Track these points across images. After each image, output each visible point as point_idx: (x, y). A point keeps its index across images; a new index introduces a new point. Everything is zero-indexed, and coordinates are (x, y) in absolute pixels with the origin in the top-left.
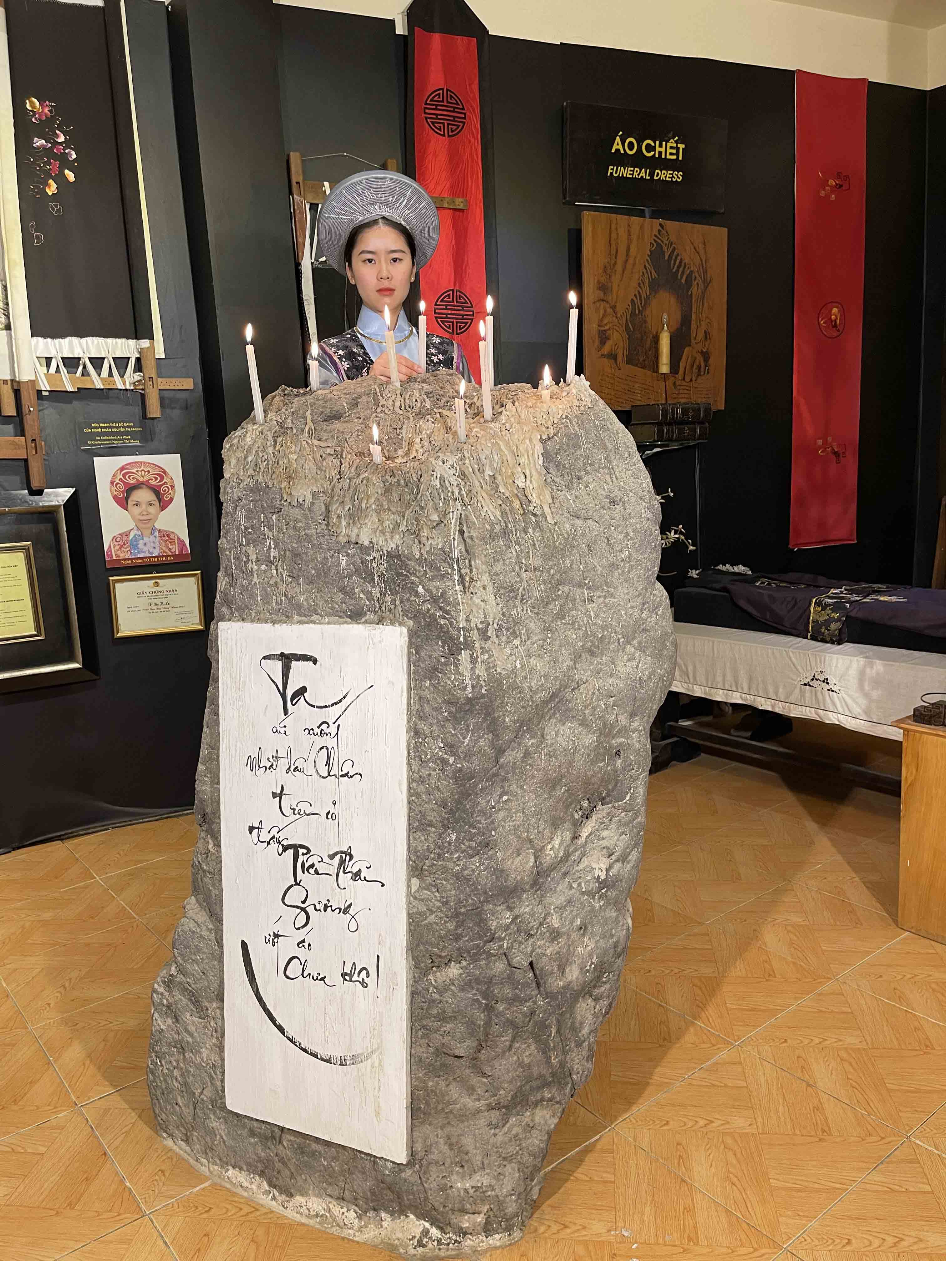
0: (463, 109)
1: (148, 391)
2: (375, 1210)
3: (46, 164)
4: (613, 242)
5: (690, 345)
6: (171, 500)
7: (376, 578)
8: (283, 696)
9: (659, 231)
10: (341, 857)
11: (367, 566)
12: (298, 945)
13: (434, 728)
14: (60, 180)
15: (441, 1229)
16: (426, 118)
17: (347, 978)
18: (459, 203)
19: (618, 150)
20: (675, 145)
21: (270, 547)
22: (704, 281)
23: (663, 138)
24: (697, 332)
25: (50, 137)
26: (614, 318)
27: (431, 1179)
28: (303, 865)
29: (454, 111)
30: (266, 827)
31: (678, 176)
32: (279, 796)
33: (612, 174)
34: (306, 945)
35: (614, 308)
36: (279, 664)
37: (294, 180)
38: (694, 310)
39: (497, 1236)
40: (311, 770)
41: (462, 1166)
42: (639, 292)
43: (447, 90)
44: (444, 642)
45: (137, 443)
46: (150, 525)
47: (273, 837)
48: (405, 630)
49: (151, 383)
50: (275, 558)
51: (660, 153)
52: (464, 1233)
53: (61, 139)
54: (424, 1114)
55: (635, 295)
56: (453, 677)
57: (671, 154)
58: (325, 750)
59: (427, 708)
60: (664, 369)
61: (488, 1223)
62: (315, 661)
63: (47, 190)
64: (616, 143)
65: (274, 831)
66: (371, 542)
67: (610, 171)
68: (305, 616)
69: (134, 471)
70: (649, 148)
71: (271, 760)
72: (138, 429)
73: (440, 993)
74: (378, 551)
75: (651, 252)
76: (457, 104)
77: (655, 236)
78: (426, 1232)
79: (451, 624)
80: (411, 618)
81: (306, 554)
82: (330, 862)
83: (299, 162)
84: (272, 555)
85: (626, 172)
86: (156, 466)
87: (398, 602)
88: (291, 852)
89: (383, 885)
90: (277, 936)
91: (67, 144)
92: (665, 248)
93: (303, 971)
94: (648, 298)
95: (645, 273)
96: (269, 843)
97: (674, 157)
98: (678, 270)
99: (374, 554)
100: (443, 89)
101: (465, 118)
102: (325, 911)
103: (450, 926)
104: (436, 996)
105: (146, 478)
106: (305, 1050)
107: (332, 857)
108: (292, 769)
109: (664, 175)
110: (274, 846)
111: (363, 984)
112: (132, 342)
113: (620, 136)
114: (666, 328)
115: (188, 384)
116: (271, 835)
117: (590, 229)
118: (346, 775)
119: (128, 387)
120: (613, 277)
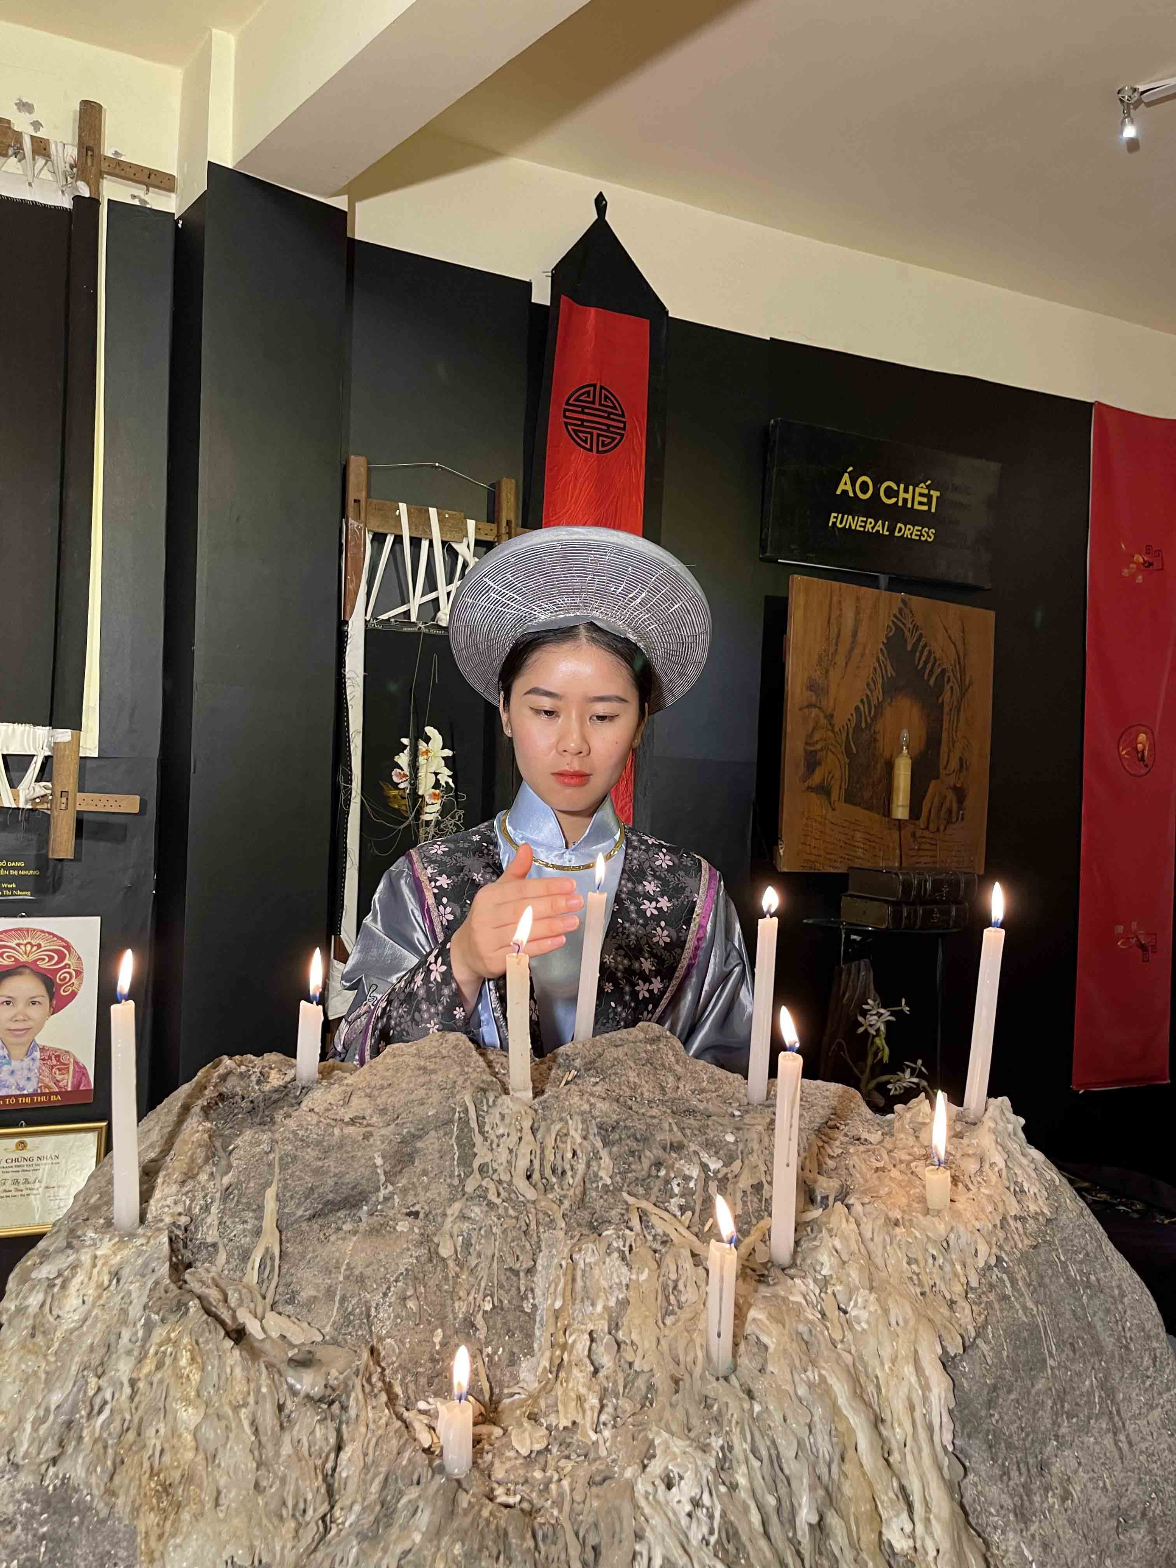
0: (623, 416)
1: (56, 814)
4: (833, 620)
5: (938, 778)
6: (74, 994)
9: (900, 610)
16: (566, 424)
19: (845, 492)
20: (926, 491)
22: (960, 687)
23: (910, 480)
24: (949, 759)
26: (830, 733)
29: (608, 418)
31: (929, 535)
33: (834, 523)
35: (831, 717)
37: (352, 496)
38: (945, 725)
42: (867, 696)
43: (602, 388)
45: (27, 895)
46: (26, 1039)
49: (64, 800)
51: (905, 500)
55: (862, 701)
57: (920, 503)
60: (901, 811)
64: (843, 481)
67: (832, 520)
69: (13, 945)
70: (890, 493)
72: (31, 872)
75: (887, 638)
76: (615, 408)
77: (895, 616)
83: (363, 470)
85: (856, 523)
86: (54, 935)
92: (907, 634)
94: (880, 707)
95: (878, 669)
97: (925, 508)
98: (924, 667)
100: (594, 386)
101: (624, 429)
105: (32, 958)
109: (909, 531)
112: (42, 732)
113: (849, 473)
114: (905, 751)
115: (130, 804)
117: (802, 601)
119: (21, 806)
120: (832, 673)
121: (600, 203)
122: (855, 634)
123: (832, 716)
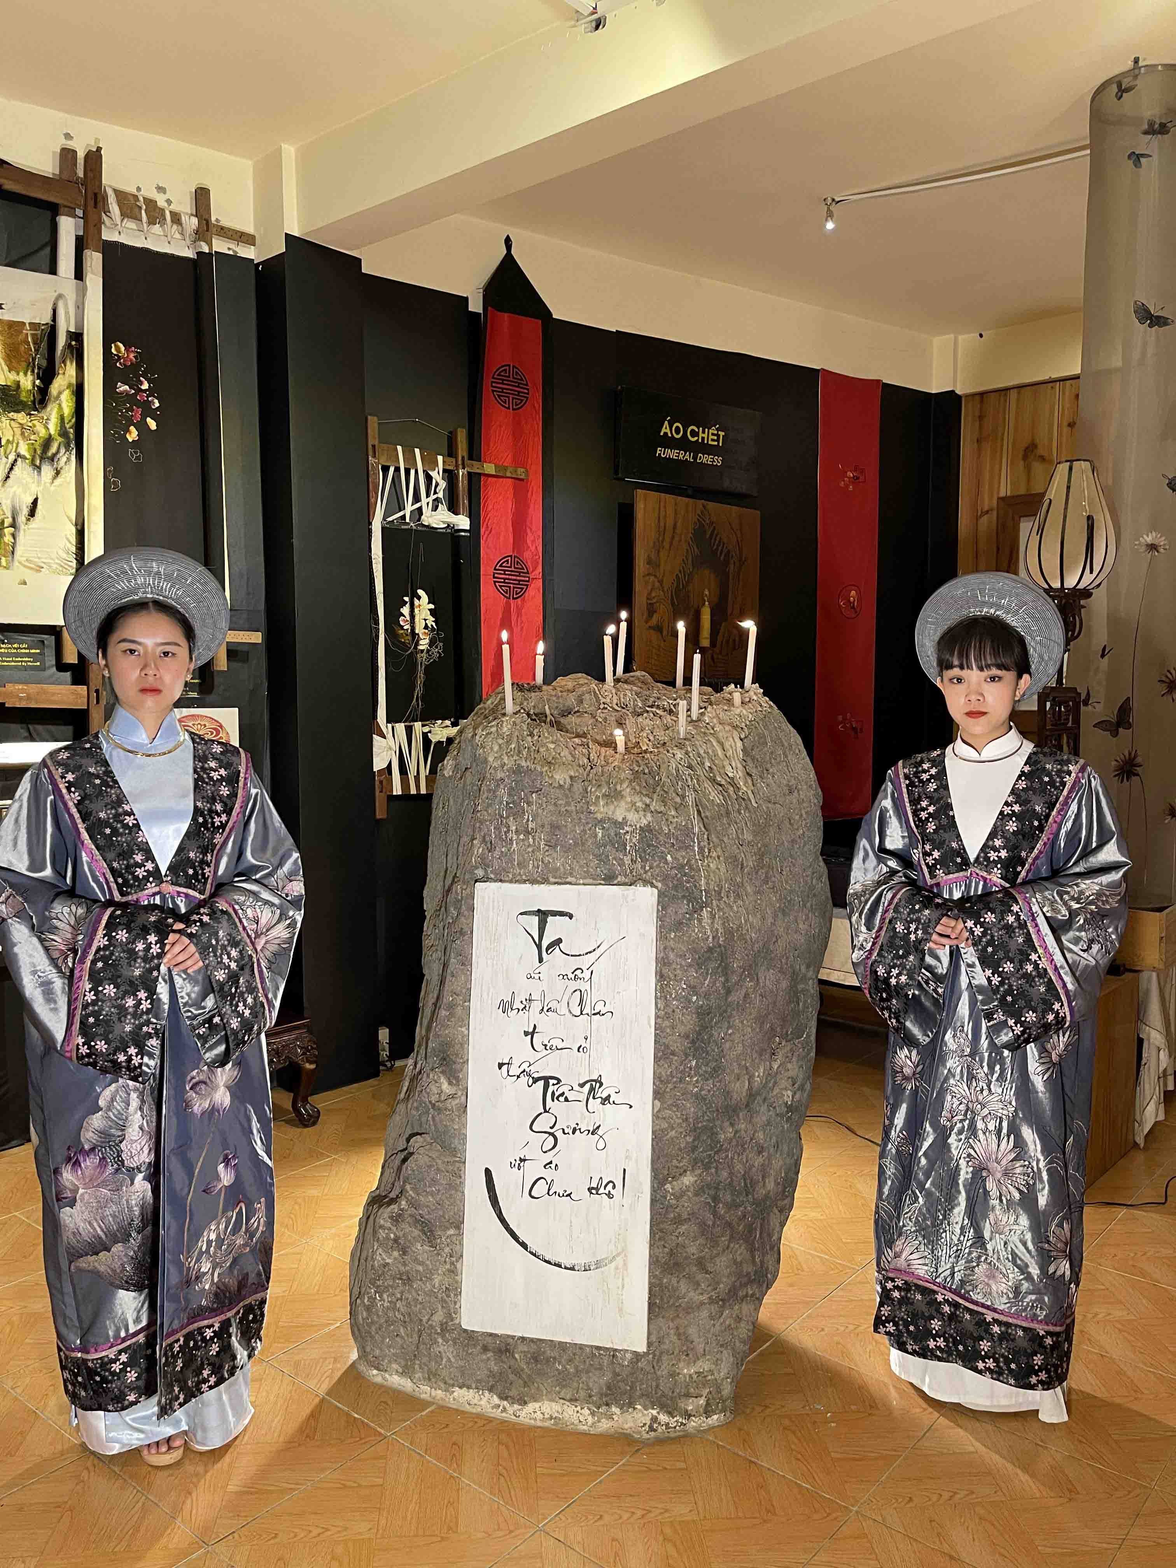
0: (527, 385)
2: (607, 1405)
3: (128, 410)
4: (661, 518)
5: (727, 621)
7: (628, 848)
8: (539, 947)
9: (702, 512)
10: (592, 1085)
11: (620, 837)
12: (545, 1167)
13: (678, 971)
14: (142, 427)
15: (671, 1414)
16: (493, 391)
17: (594, 1191)
18: (521, 472)
19: (666, 433)
20: (716, 432)
21: (528, 820)
22: (739, 562)
23: (706, 426)
24: (733, 609)
25: (135, 385)
26: (662, 593)
27: (663, 1367)
28: (553, 1094)
29: (518, 387)
30: (516, 1062)
31: (718, 461)
32: (531, 1034)
33: (660, 454)
34: (553, 1166)
36: (535, 919)
37: (370, 442)
38: (731, 585)
39: (715, 1417)
40: (564, 1010)
41: (687, 1355)
42: (683, 568)
43: (514, 367)
44: (689, 901)
45: (195, 695)
47: (524, 1071)
48: (656, 891)
50: (532, 829)
51: (703, 438)
52: (688, 1415)
53: (145, 386)
54: (659, 1308)
55: (680, 571)
56: (696, 930)
57: (713, 440)
58: (578, 992)
59: (672, 956)
60: (705, 642)
61: (708, 1404)
62: (571, 916)
63: (128, 436)
64: (664, 427)
65: (525, 1066)
66: (623, 819)
67: (658, 452)
68: (560, 878)
69: (190, 724)
70: (694, 433)
71: (524, 1002)
72: (197, 681)
73: (677, 1198)
74: (631, 825)
75: (694, 530)
76: (522, 380)
77: (699, 515)
78: (654, 1419)
79: (695, 886)
80: (660, 881)
81: (566, 826)
82: (581, 1090)
83: (376, 425)
84: (530, 826)
85: (672, 454)
86: (214, 719)
87: (647, 868)
88: (541, 1083)
89: (631, 1107)
90: (521, 1160)
91: (151, 392)
92: (706, 527)
93: (549, 1190)
94: (691, 575)
95: (689, 551)
96: (518, 1077)
97: (716, 443)
98: (717, 549)
99: (627, 828)
100: (509, 366)
101: (528, 394)
102: (574, 1133)
103: (689, 1139)
104: (674, 1202)
105: (202, 732)
106: (548, 1262)
107: (582, 1085)
108: (545, 1010)
109: (706, 459)
110: (524, 1079)
111: (610, 1195)
113: (669, 421)
114: (707, 603)
115: (256, 638)
116: (521, 1069)
117: (642, 506)
118: (598, 1013)
120: (661, 554)
121: (508, 242)
122: (675, 527)
123: (662, 581)
